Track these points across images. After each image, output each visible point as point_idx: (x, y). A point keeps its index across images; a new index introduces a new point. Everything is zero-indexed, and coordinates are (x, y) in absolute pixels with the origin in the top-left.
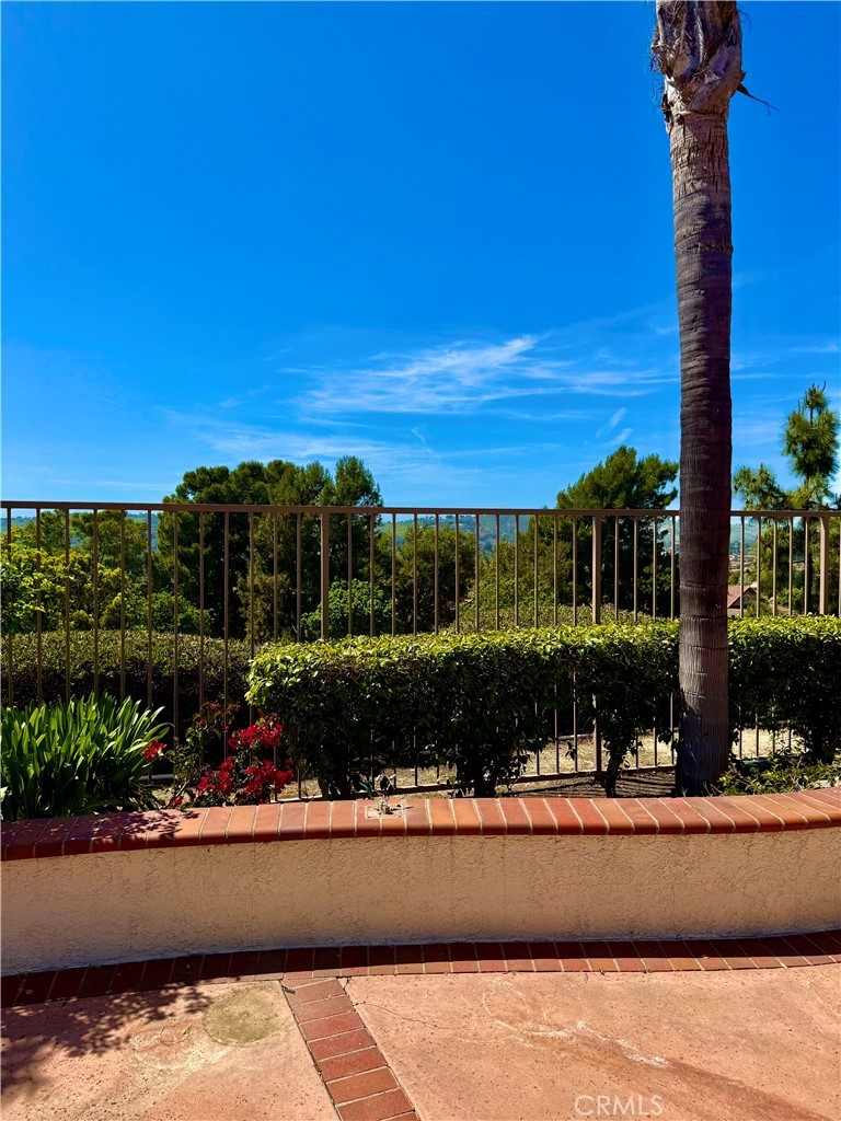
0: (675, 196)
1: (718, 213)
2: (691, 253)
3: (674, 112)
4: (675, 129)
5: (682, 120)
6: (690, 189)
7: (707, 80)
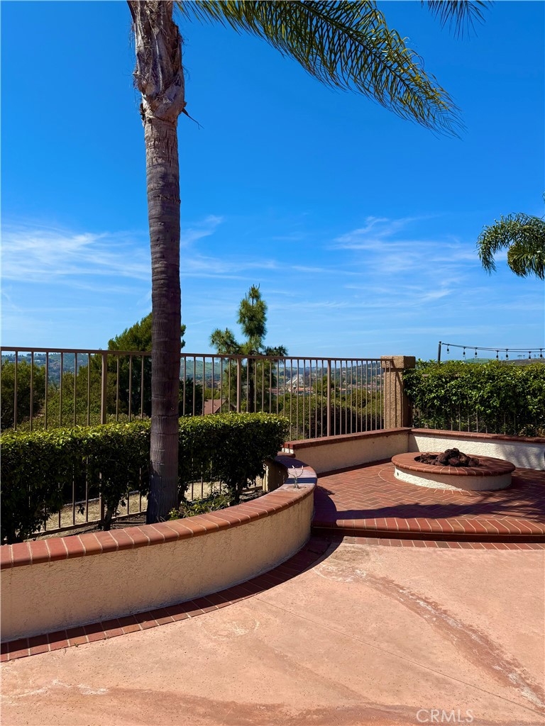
0: (147, 164)
1: (171, 179)
2: (156, 200)
3: (146, 115)
4: (147, 125)
5: (150, 121)
6: (155, 163)
7: (164, 102)
